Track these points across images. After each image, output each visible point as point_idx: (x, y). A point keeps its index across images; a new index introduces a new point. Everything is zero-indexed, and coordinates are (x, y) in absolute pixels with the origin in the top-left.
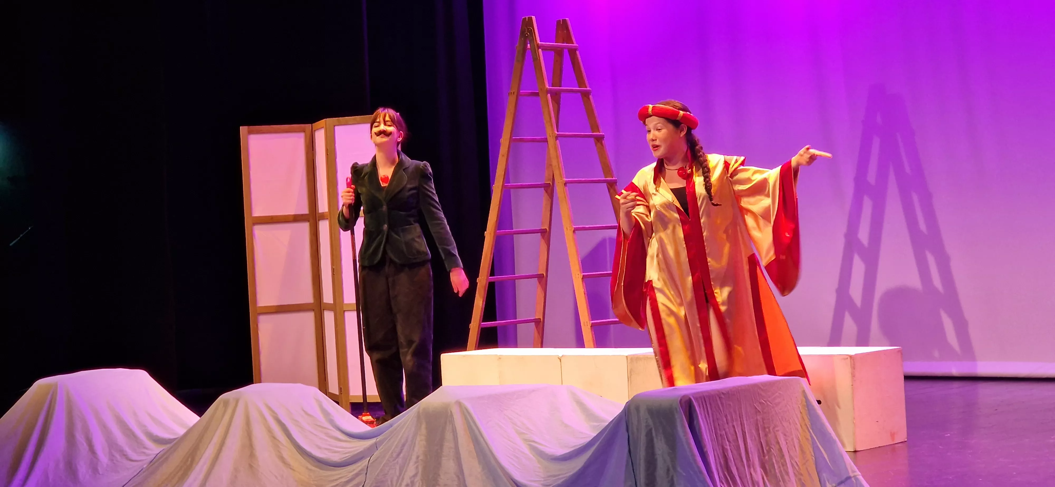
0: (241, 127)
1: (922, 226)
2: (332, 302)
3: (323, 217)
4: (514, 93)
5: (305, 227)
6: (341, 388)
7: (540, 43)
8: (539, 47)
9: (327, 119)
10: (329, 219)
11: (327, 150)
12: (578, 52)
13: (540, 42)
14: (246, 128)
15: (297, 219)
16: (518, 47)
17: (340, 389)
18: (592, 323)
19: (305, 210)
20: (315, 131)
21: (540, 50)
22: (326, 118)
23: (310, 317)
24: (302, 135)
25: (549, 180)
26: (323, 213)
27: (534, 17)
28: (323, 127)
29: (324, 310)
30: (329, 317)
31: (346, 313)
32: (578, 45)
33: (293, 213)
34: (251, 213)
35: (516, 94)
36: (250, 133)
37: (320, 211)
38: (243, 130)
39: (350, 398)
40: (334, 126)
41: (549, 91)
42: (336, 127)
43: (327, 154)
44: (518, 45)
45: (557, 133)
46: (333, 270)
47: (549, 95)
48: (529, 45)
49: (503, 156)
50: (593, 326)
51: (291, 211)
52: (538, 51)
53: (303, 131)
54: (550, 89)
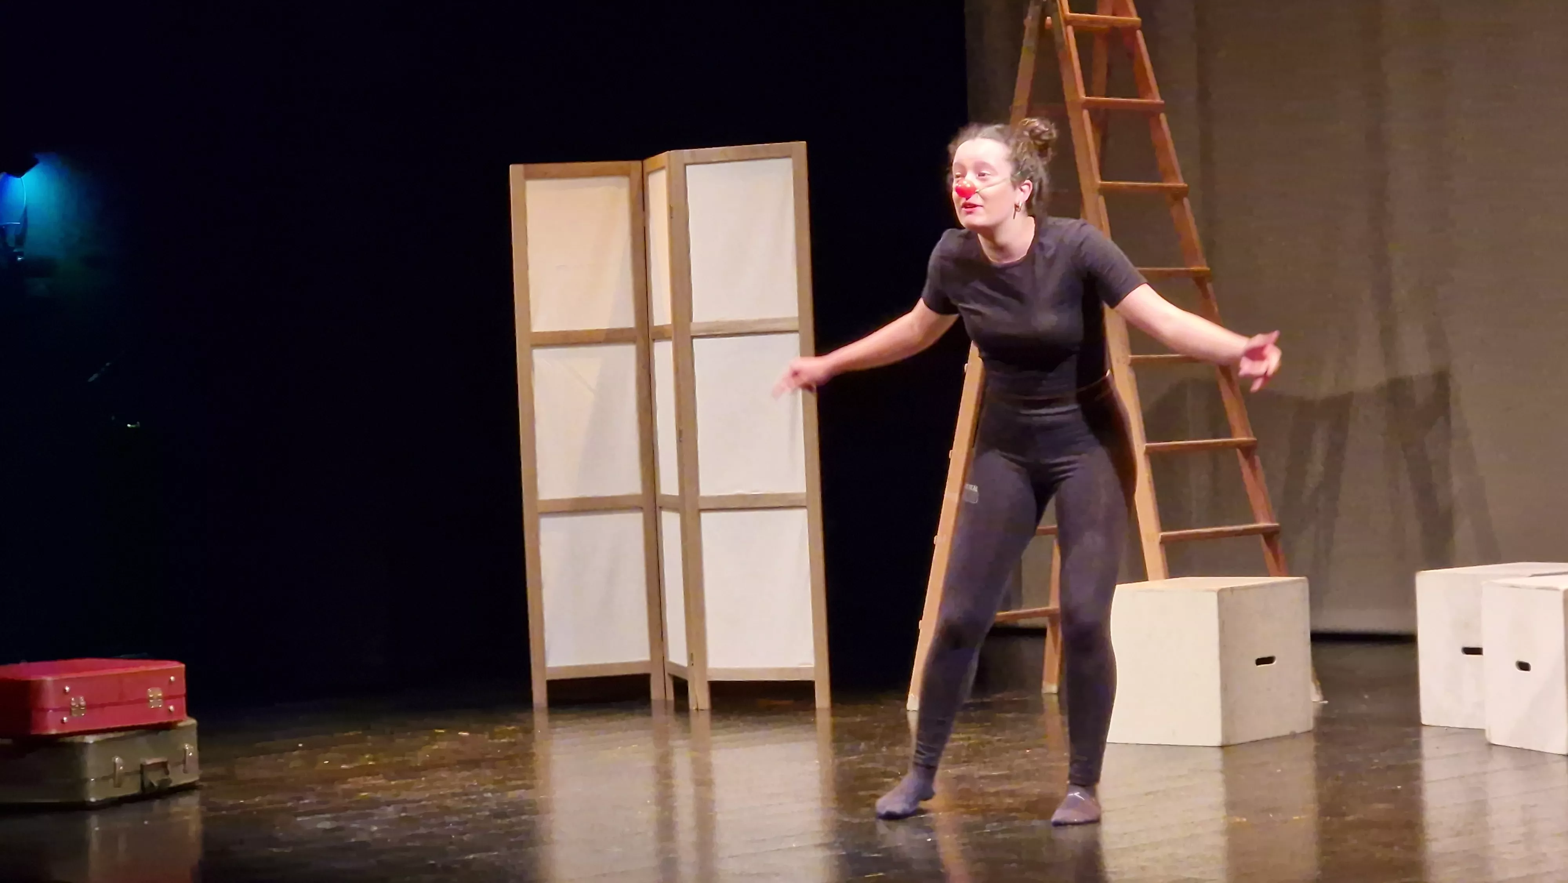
0: (511, 166)
2: (677, 494)
3: (661, 334)
5: (628, 354)
6: (692, 654)
7: (1071, 14)
8: (1068, 22)
9: (672, 151)
10: (673, 338)
11: (671, 209)
12: (1139, 33)
13: (1070, 12)
14: (520, 167)
15: (611, 337)
16: (1030, 22)
17: (691, 657)
18: (1162, 536)
19: (627, 320)
20: (649, 173)
21: (1070, 28)
22: (670, 150)
23: (635, 522)
24: (625, 181)
26: (662, 326)
28: (663, 168)
29: (661, 507)
30: (670, 523)
31: (704, 516)
32: (1140, 19)
33: (606, 327)
34: (528, 326)
35: (1024, 109)
36: (529, 176)
37: (656, 324)
38: (515, 171)
39: (709, 673)
40: (685, 165)
41: (1086, 105)
42: (688, 167)
43: (671, 217)
44: (1029, 17)
45: (1100, 182)
46: (680, 433)
47: (1086, 113)
48: (1048, 18)
50: (1164, 541)
51: (603, 323)
52: (1066, 30)
53: (626, 173)
54: (1088, 101)
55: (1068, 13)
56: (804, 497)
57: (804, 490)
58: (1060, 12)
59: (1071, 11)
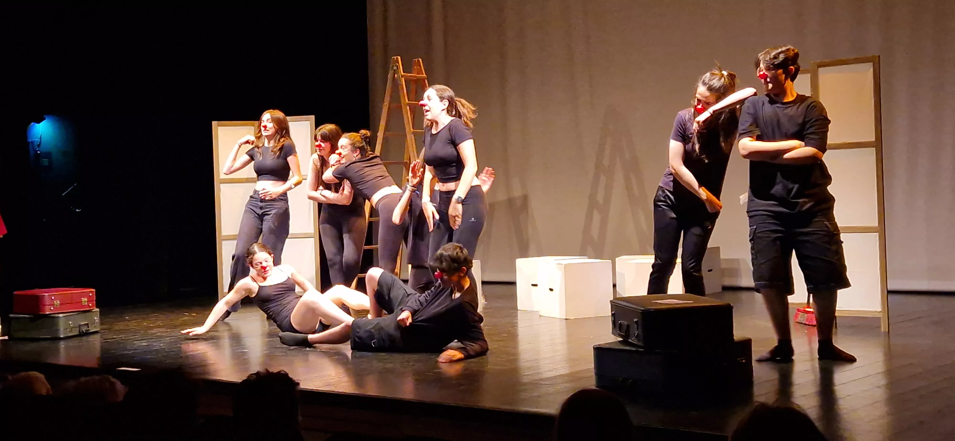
4: (387, 105)
8: (402, 77)
12: (426, 81)
14: (216, 122)
16: (390, 76)
21: (403, 79)
24: (253, 128)
27: (399, 57)
32: (426, 76)
33: (246, 177)
34: (219, 176)
35: (388, 105)
36: (219, 125)
38: (214, 123)
41: (409, 105)
45: (413, 130)
47: (408, 107)
48: (396, 75)
49: (379, 144)
52: (402, 78)
53: (253, 126)
54: (409, 103)
55: (403, 73)
56: (313, 234)
57: (313, 232)
58: (400, 74)
59: (404, 72)
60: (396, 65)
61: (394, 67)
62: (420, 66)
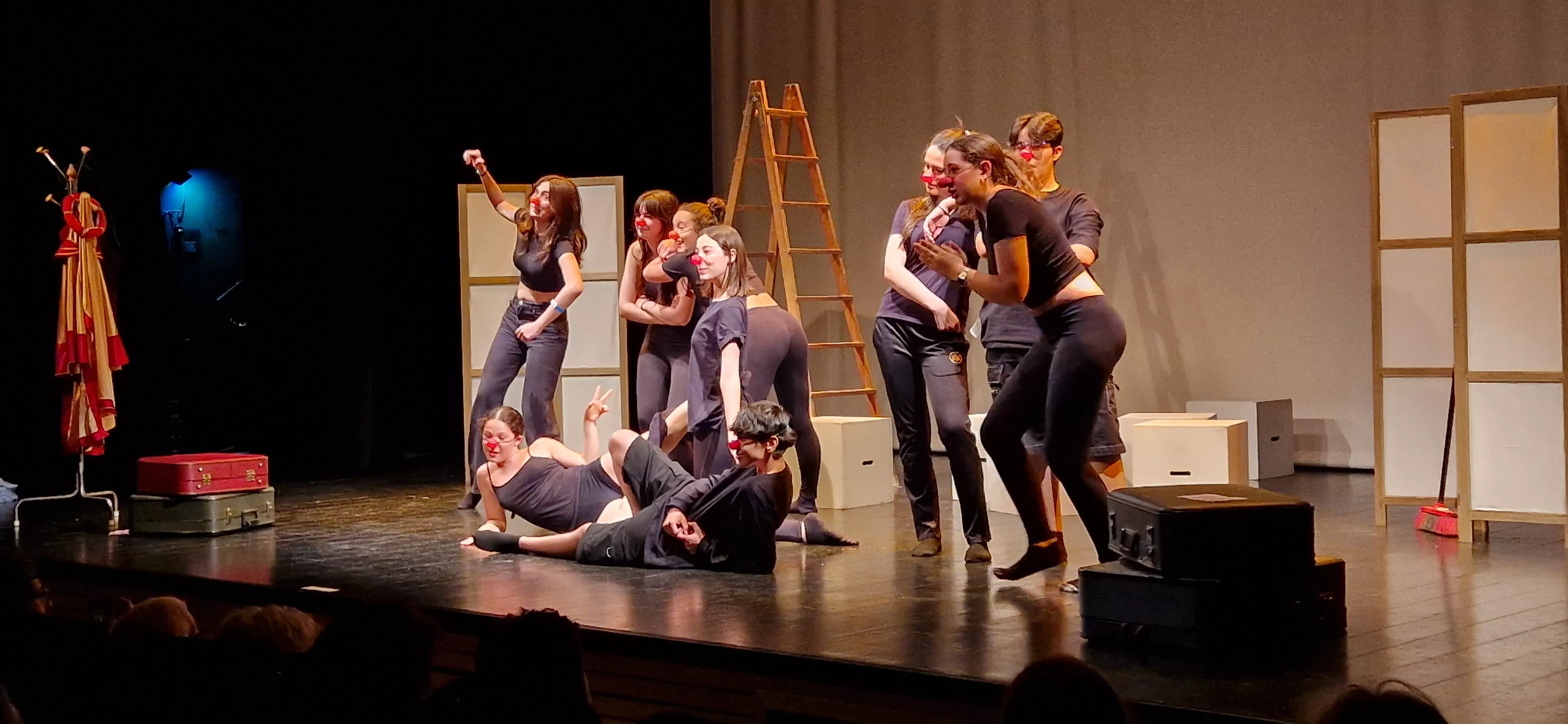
0: (459, 185)
1: (1153, 307)
4: (740, 159)
7: (768, 109)
8: (767, 113)
12: (806, 120)
14: (464, 185)
16: (746, 112)
21: (768, 117)
25: (774, 249)
27: (762, 82)
32: (806, 112)
34: (467, 273)
35: (742, 160)
36: (468, 191)
38: (461, 187)
44: (746, 110)
45: (783, 202)
47: (776, 163)
48: (757, 111)
52: (766, 117)
54: (777, 157)
56: (619, 370)
57: (618, 366)
58: (763, 108)
59: (769, 106)
60: (757, 94)
61: (754, 98)
62: (796, 95)
